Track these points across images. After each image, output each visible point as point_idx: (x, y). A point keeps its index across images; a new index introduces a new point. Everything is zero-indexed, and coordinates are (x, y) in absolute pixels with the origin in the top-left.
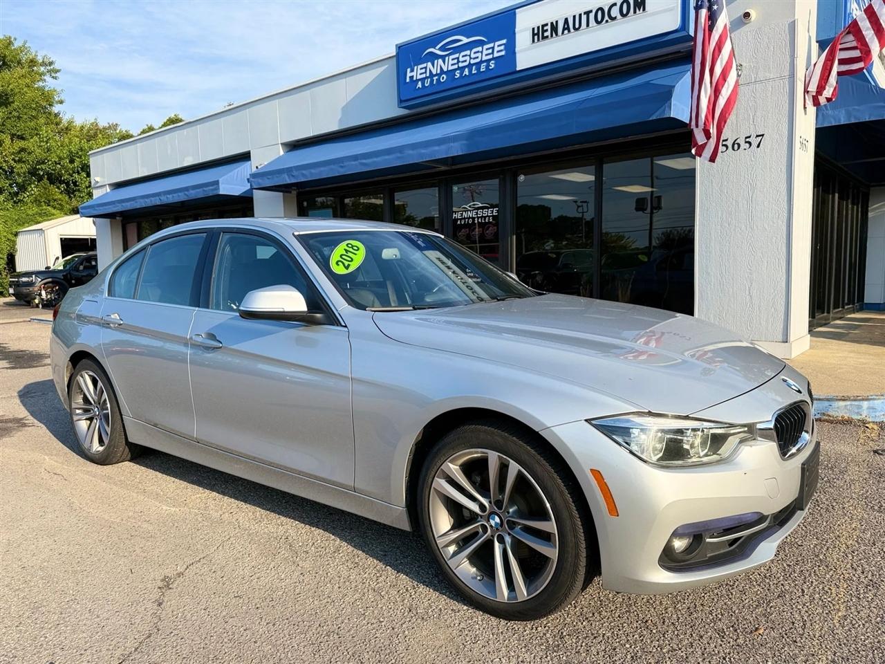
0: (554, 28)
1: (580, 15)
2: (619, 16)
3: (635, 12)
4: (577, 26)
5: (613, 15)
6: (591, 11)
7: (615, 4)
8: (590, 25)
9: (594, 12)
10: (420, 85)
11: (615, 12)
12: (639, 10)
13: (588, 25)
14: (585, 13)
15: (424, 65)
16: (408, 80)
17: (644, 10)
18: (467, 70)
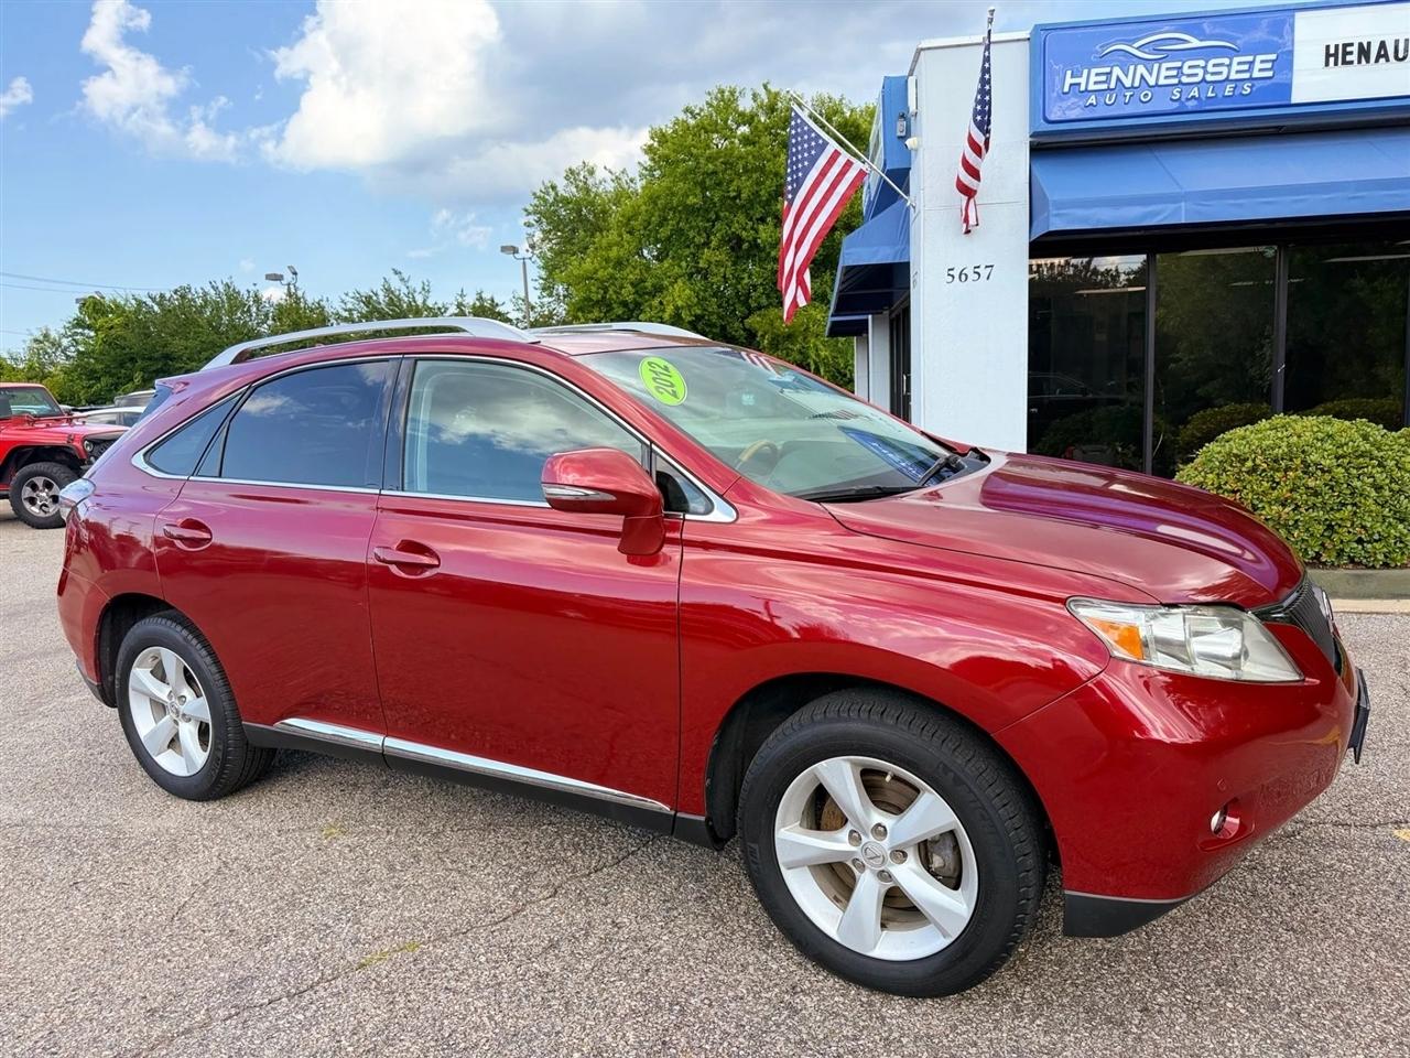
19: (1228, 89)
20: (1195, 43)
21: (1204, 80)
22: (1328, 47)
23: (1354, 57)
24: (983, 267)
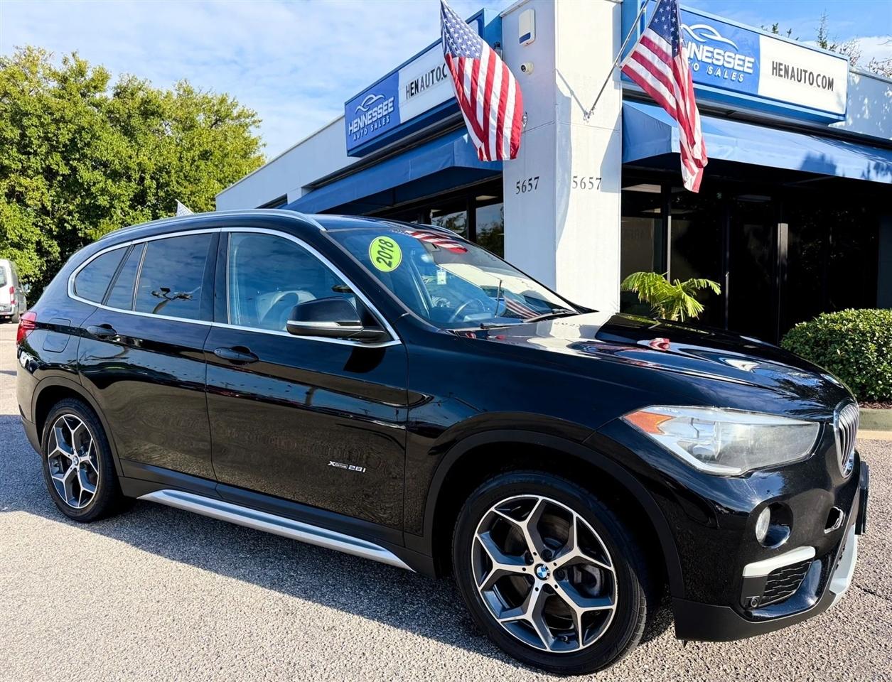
19: (733, 76)
20: (719, 38)
21: (723, 65)
22: (773, 62)
23: (782, 73)
24: (595, 178)
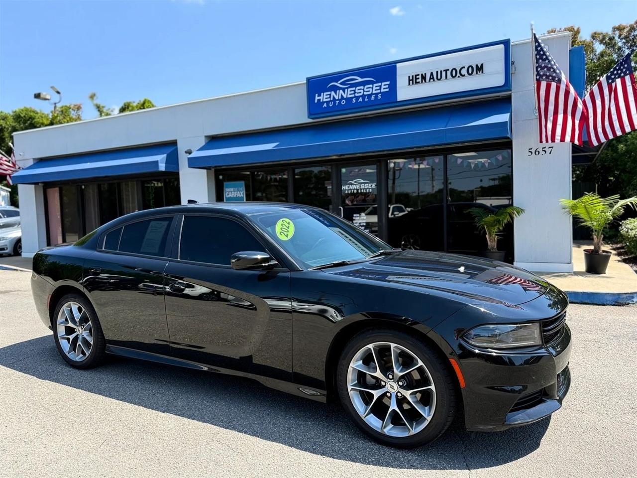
0: (424, 77)
1: (441, 71)
2: (466, 74)
3: (477, 73)
4: (439, 77)
5: (463, 73)
6: (448, 70)
7: (464, 67)
8: (448, 78)
9: (450, 70)
10: (325, 105)
11: (464, 72)
12: (480, 72)
13: (446, 77)
14: (444, 71)
15: (329, 93)
16: (316, 101)
17: (482, 72)
18: (361, 98)
